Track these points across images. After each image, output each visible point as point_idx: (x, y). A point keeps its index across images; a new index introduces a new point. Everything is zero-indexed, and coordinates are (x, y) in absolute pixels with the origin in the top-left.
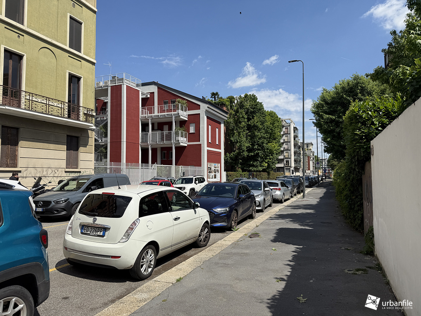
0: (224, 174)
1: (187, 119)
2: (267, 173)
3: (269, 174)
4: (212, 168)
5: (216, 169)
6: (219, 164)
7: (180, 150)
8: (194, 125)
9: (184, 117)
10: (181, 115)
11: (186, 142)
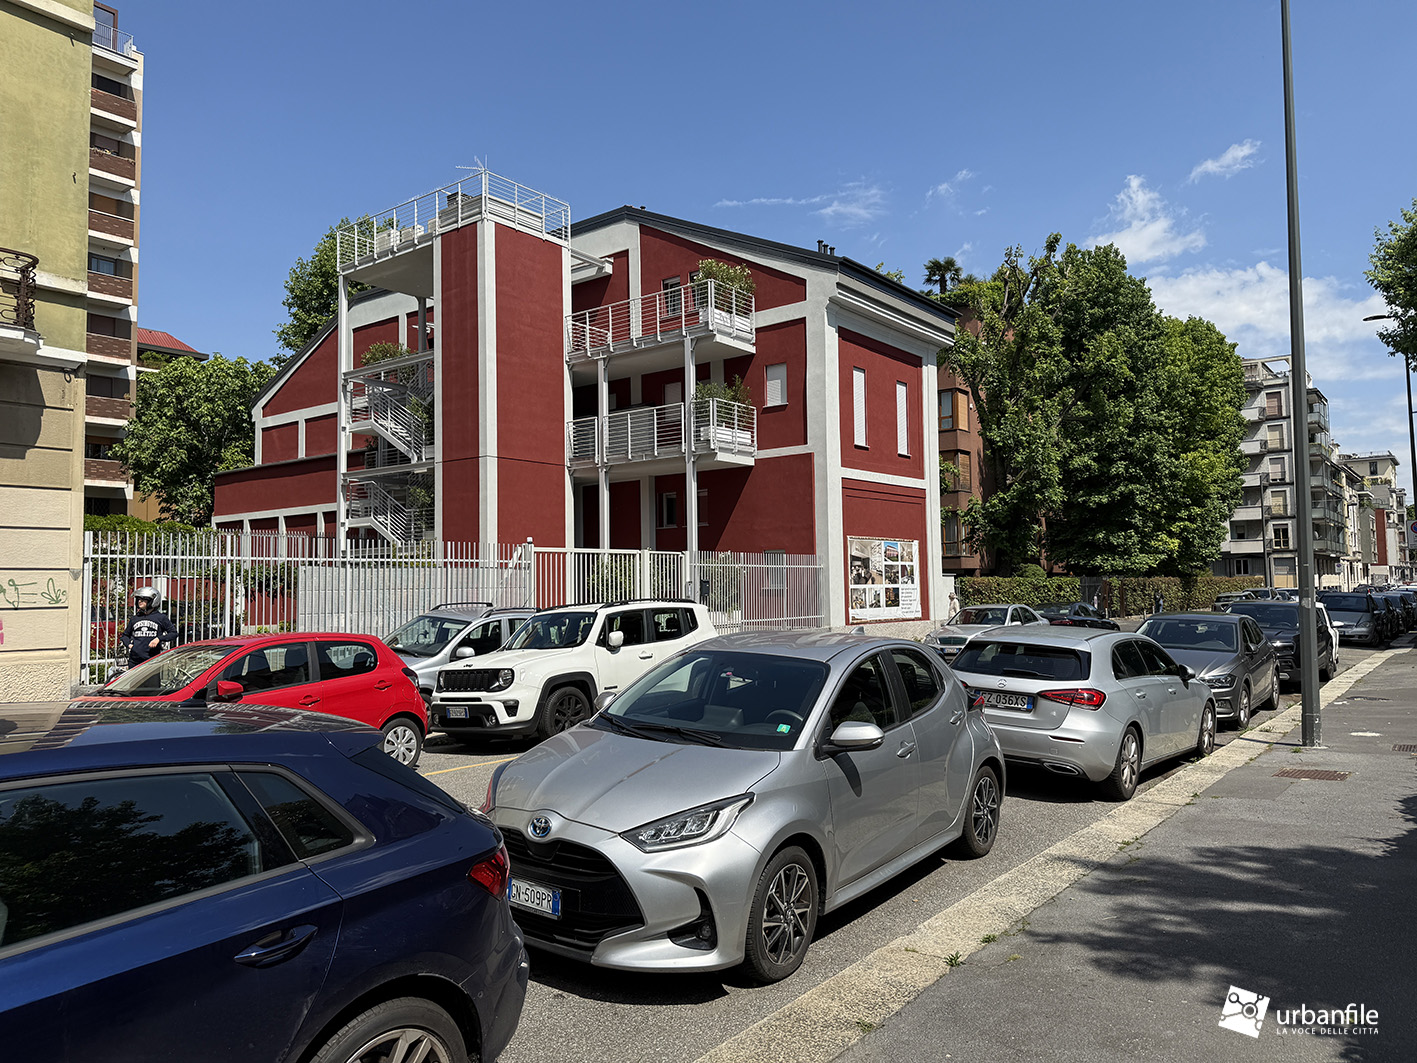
0: (943, 587)
1: (752, 350)
2: (1177, 580)
3: (1188, 581)
4: (872, 558)
5: (900, 563)
6: (916, 542)
7: (722, 484)
8: (782, 370)
9: (734, 338)
10: (719, 332)
11: (751, 449)
